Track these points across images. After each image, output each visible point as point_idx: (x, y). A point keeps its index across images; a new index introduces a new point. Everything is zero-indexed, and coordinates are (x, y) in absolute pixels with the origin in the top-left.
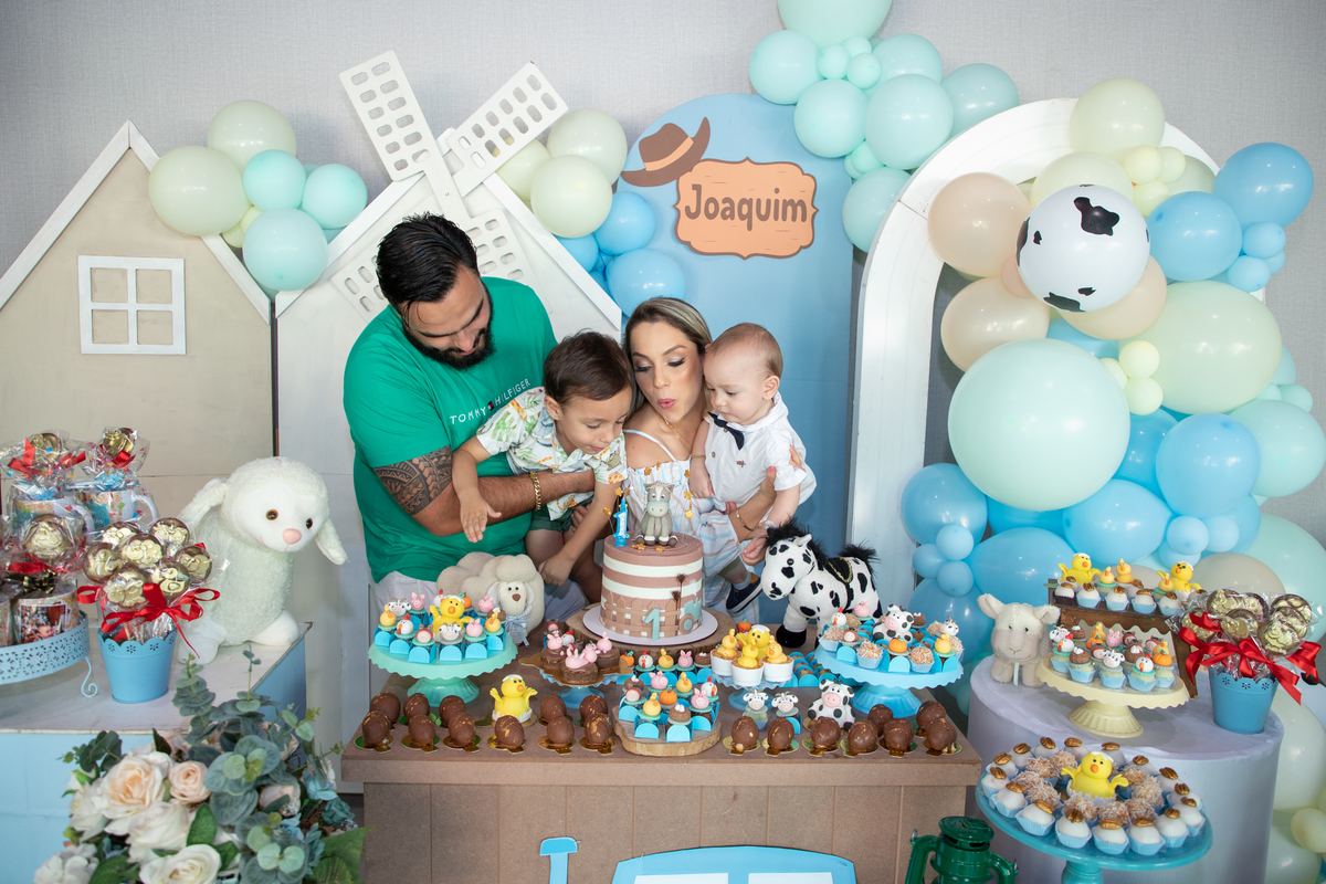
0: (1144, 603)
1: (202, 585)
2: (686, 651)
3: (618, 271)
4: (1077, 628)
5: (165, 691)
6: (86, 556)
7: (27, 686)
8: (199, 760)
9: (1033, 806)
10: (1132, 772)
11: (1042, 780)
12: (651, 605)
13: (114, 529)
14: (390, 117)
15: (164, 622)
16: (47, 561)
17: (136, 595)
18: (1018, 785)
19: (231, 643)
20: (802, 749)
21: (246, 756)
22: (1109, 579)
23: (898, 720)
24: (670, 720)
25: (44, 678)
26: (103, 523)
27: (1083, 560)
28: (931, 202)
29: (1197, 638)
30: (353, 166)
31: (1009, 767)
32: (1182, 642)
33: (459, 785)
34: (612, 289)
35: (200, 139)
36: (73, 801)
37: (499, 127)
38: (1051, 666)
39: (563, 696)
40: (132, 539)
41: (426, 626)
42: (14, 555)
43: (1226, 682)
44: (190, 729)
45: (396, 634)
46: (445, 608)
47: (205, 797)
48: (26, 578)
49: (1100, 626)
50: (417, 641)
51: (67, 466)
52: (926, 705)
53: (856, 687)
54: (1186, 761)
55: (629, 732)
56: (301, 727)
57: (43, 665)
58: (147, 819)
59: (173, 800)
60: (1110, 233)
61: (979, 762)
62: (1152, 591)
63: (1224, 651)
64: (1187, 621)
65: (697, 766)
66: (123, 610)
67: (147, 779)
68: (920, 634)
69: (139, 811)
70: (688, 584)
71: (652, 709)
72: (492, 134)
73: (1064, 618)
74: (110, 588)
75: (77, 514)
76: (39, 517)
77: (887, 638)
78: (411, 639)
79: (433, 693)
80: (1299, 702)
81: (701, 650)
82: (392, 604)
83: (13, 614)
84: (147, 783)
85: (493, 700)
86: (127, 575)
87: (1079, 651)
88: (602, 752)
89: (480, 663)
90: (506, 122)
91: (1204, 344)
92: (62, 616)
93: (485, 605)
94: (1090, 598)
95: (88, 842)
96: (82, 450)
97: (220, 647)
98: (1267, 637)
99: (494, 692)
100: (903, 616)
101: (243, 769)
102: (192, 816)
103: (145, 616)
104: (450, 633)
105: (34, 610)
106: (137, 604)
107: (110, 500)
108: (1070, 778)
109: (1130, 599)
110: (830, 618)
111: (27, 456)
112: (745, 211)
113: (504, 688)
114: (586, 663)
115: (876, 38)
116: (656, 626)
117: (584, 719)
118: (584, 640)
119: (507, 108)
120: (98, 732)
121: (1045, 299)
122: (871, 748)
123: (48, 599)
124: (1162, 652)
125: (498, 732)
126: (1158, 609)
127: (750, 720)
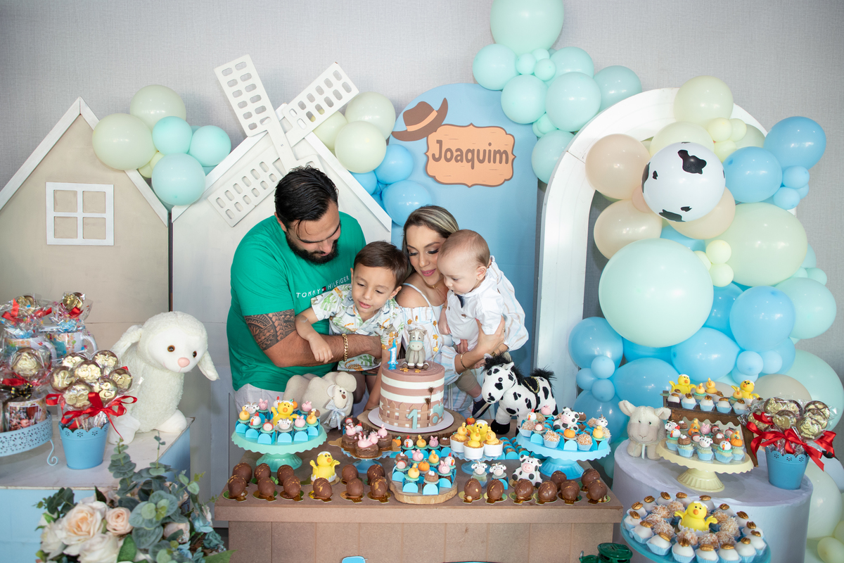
0: (724, 407)
1: (126, 394)
2: (434, 436)
3: (389, 194)
4: (682, 422)
5: (100, 462)
6: (52, 375)
7: (12, 459)
8: (125, 507)
9: (657, 536)
10: (719, 514)
11: (663, 519)
12: (411, 407)
13: (70, 357)
14: (246, 96)
15: (101, 417)
17: (84, 400)
18: (648, 523)
19: (143, 430)
20: (510, 500)
21: (156, 504)
22: (702, 391)
23: (570, 481)
24: (425, 481)
25: (22, 453)
26: (62, 354)
27: (686, 379)
28: (587, 152)
29: (758, 429)
30: (221, 126)
31: (641, 510)
32: (748, 431)
33: (290, 522)
34: (386, 206)
35: (125, 109)
36: (43, 533)
37: (315, 103)
38: (666, 447)
39: (356, 465)
40: (82, 364)
41: (269, 420)
42: (6, 374)
43: (777, 456)
44: (119, 487)
45: (249, 425)
46: (281, 408)
47: (129, 531)
48: (13, 389)
49: (696, 421)
50: (263, 430)
51: (39, 317)
52: (587, 471)
53: (543, 460)
54: (752, 507)
55: (399, 489)
56: (191, 485)
57: (23, 445)
58: (92, 545)
59: (108, 532)
60: (701, 172)
61: (622, 508)
62: (729, 398)
63: (775, 437)
64: (751, 418)
65: (443, 510)
66: (75, 410)
67: (91, 519)
68: (584, 426)
69: (86, 539)
70: (435, 394)
71: (414, 474)
72: (311, 107)
73: (673, 415)
74: (67, 395)
75: (46, 348)
76: (22, 350)
77: (562, 428)
78: (258, 430)
79: (273, 463)
80: (822, 469)
81: (444, 436)
82: (247, 406)
83: (4, 412)
84: (92, 521)
85: (312, 468)
86: (79, 387)
87: (684, 437)
88: (382, 501)
89: (303, 444)
90: (320, 100)
91: (759, 242)
92: (36, 414)
93: (306, 407)
94: (690, 403)
95: (52, 560)
96: (50, 306)
97: (136, 433)
98: (802, 428)
99: (312, 463)
100: (573, 415)
101: (154, 513)
102: (121, 543)
103: (89, 413)
104: (285, 425)
105: (18, 409)
106: (84, 406)
107: (67, 339)
108: (680, 518)
109: (715, 403)
110: (525, 415)
111: (14, 310)
112: (470, 157)
113: (319, 461)
114: (371, 444)
115: (552, 49)
116: (415, 420)
117: (370, 480)
118: (369, 429)
119: (320, 91)
120: (60, 488)
121: (660, 213)
122: (553, 499)
123: (27, 402)
124: (736, 438)
125: (315, 488)
126: (733, 410)
127: (476, 480)
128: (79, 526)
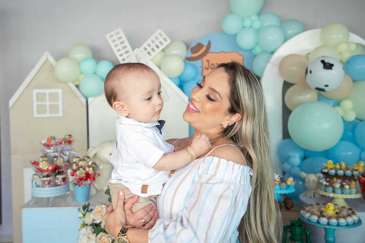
4: (328, 179)
5: (88, 199)
14: (120, 47)
16: (61, 167)
17: (83, 174)
22: (338, 167)
27: (330, 162)
37: (151, 48)
38: (320, 189)
48: (57, 171)
74: (77, 172)
86: (81, 169)
87: (328, 184)
90: (153, 46)
94: (332, 172)
103: (85, 179)
107: (68, 153)
115: (259, 14)
119: (153, 42)
124: (352, 184)
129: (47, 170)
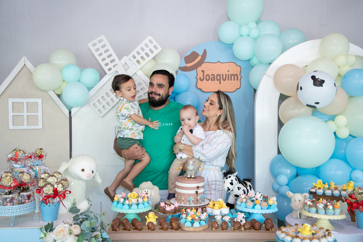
0: (336, 193)
2: (200, 208)
4: (314, 199)
5: (56, 219)
8: (77, 225)
12: (189, 195)
13: (44, 174)
15: (57, 199)
16: (26, 183)
17: (51, 191)
20: (231, 229)
21: (90, 222)
23: (258, 222)
24: (194, 221)
27: (320, 181)
29: (351, 202)
33: (138, 240)
37: (140, 56)
38: (305, 210)
40: (49, 176)
41: (127, 199)
43: (359, 214)
45: (119, 202)
46: (132, 196)
47: (80, 233)
48: (22, 187)
50: (125, 203)
51: (26, 159)
52: (267, 219)
55: (183, 225)
56: (101, 217)
58: (66, 238)
63: (357, 205)
64: (348, 197)
65: (202, 233)
66: (48, 195)
67: (65, 230)
70: (200, 189)
71: (189, 218)
74: (44, 189)
75: (30, 172)
77: (255, 201)
78: (123, 203)
79: (130, 217)
82: (117, 195)
83: (19, 197)
85: (146, 219)
86: (49, 186)
88: (176, 230)
89: (142, 209)
92: (31, 198)
93: (143, 195)
94: (320, 192)
99: (146, 217)
100: (260, 195)
101: (90, 225)
103: (53, 197)
105: (24, 195)
106: (51, 194)
107: (38, 168)
109: (332, 192)
113: (149, 216)
114: (171, 209)
116: (191, 201)
117: (171, 223)
119: (143, 49)
122: (250, 229)
123: (28, 193)
124: (336, 204)
125: (148, 226)
126: (340, 194)
127: (216, 222)
128: (59, 232)
129: (9, 187)
